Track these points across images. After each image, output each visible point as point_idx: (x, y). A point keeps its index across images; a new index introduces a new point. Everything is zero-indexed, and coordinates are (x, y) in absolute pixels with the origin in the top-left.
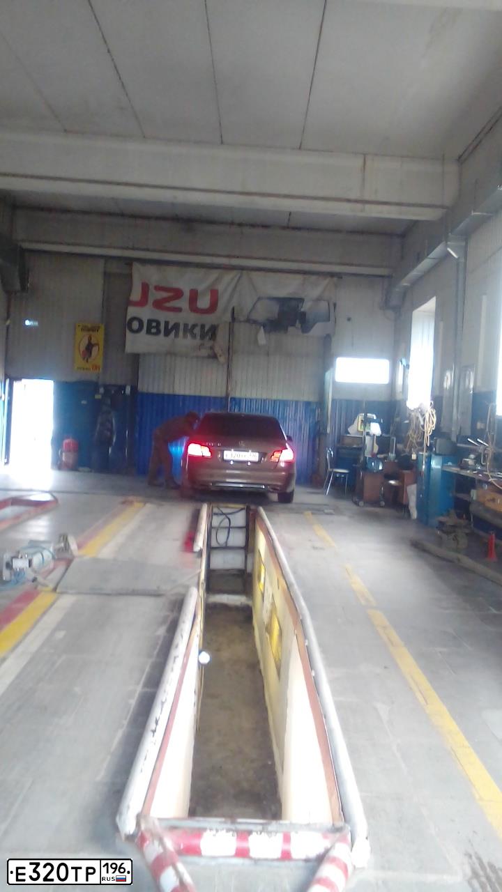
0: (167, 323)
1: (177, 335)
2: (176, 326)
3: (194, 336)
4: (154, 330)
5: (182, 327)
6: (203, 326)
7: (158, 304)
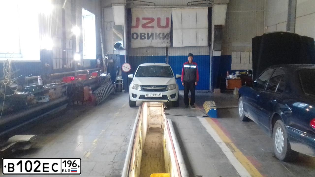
0: (148, 34)
1: (153, 39)
2: (152, 34)
3: (160, 38)
4: (143, 37)
5: (155, 35)
6: (163, 34)
7: (144, 26)
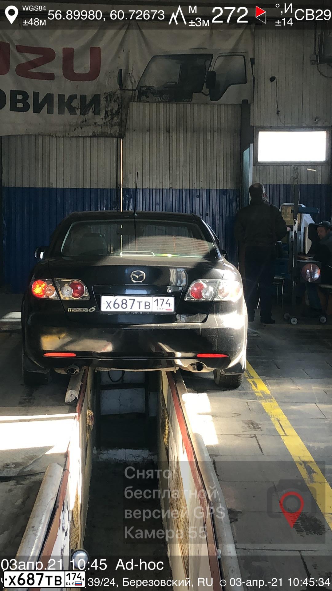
0: (36, 95)
1: (50, 111)
2: (49, 98)
3: (72, 111)
4: (19, 105)
5: (56, 99)
6: (83, 97)
7: (23, 71)
